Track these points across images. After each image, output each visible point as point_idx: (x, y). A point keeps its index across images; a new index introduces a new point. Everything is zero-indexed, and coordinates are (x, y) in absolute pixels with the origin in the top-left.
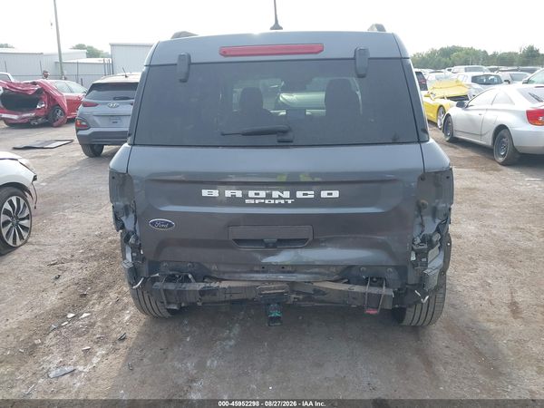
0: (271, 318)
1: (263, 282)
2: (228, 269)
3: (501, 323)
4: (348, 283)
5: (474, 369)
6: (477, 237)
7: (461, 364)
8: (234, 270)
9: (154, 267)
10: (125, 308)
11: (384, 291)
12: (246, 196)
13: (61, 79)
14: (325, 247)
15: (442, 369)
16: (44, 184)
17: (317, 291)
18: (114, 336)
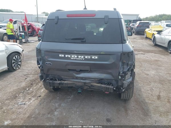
0: (78, 92)
1: (77, 82)
2: (67, 78)
3: (153, 101)
4: (102, 84)
5: (140, 113)
6: (154, 75)
7: (136, 111)
8: (68, 78)
9: (47, 76)
10: (42, 88)
11: (111, 87)
12: (71, 57)
13: (37, 22)
14: (94, 73)
15: (130, 112)
16: (27, 53)
17: (92, 86)
18: (38, 95)
